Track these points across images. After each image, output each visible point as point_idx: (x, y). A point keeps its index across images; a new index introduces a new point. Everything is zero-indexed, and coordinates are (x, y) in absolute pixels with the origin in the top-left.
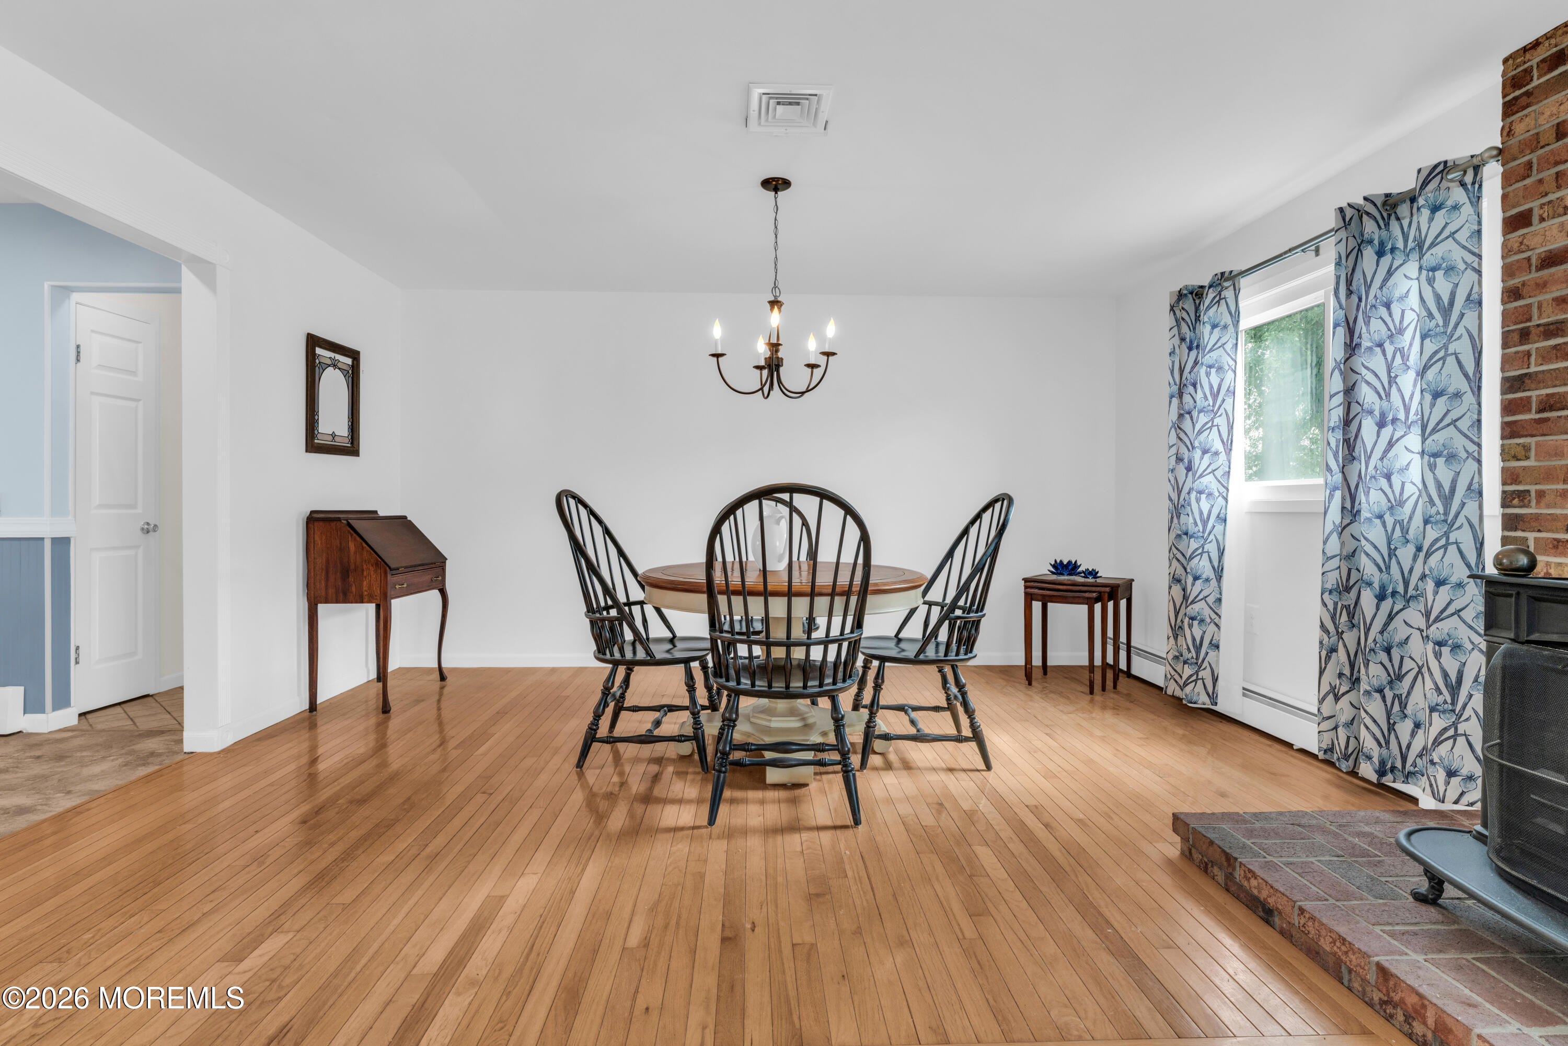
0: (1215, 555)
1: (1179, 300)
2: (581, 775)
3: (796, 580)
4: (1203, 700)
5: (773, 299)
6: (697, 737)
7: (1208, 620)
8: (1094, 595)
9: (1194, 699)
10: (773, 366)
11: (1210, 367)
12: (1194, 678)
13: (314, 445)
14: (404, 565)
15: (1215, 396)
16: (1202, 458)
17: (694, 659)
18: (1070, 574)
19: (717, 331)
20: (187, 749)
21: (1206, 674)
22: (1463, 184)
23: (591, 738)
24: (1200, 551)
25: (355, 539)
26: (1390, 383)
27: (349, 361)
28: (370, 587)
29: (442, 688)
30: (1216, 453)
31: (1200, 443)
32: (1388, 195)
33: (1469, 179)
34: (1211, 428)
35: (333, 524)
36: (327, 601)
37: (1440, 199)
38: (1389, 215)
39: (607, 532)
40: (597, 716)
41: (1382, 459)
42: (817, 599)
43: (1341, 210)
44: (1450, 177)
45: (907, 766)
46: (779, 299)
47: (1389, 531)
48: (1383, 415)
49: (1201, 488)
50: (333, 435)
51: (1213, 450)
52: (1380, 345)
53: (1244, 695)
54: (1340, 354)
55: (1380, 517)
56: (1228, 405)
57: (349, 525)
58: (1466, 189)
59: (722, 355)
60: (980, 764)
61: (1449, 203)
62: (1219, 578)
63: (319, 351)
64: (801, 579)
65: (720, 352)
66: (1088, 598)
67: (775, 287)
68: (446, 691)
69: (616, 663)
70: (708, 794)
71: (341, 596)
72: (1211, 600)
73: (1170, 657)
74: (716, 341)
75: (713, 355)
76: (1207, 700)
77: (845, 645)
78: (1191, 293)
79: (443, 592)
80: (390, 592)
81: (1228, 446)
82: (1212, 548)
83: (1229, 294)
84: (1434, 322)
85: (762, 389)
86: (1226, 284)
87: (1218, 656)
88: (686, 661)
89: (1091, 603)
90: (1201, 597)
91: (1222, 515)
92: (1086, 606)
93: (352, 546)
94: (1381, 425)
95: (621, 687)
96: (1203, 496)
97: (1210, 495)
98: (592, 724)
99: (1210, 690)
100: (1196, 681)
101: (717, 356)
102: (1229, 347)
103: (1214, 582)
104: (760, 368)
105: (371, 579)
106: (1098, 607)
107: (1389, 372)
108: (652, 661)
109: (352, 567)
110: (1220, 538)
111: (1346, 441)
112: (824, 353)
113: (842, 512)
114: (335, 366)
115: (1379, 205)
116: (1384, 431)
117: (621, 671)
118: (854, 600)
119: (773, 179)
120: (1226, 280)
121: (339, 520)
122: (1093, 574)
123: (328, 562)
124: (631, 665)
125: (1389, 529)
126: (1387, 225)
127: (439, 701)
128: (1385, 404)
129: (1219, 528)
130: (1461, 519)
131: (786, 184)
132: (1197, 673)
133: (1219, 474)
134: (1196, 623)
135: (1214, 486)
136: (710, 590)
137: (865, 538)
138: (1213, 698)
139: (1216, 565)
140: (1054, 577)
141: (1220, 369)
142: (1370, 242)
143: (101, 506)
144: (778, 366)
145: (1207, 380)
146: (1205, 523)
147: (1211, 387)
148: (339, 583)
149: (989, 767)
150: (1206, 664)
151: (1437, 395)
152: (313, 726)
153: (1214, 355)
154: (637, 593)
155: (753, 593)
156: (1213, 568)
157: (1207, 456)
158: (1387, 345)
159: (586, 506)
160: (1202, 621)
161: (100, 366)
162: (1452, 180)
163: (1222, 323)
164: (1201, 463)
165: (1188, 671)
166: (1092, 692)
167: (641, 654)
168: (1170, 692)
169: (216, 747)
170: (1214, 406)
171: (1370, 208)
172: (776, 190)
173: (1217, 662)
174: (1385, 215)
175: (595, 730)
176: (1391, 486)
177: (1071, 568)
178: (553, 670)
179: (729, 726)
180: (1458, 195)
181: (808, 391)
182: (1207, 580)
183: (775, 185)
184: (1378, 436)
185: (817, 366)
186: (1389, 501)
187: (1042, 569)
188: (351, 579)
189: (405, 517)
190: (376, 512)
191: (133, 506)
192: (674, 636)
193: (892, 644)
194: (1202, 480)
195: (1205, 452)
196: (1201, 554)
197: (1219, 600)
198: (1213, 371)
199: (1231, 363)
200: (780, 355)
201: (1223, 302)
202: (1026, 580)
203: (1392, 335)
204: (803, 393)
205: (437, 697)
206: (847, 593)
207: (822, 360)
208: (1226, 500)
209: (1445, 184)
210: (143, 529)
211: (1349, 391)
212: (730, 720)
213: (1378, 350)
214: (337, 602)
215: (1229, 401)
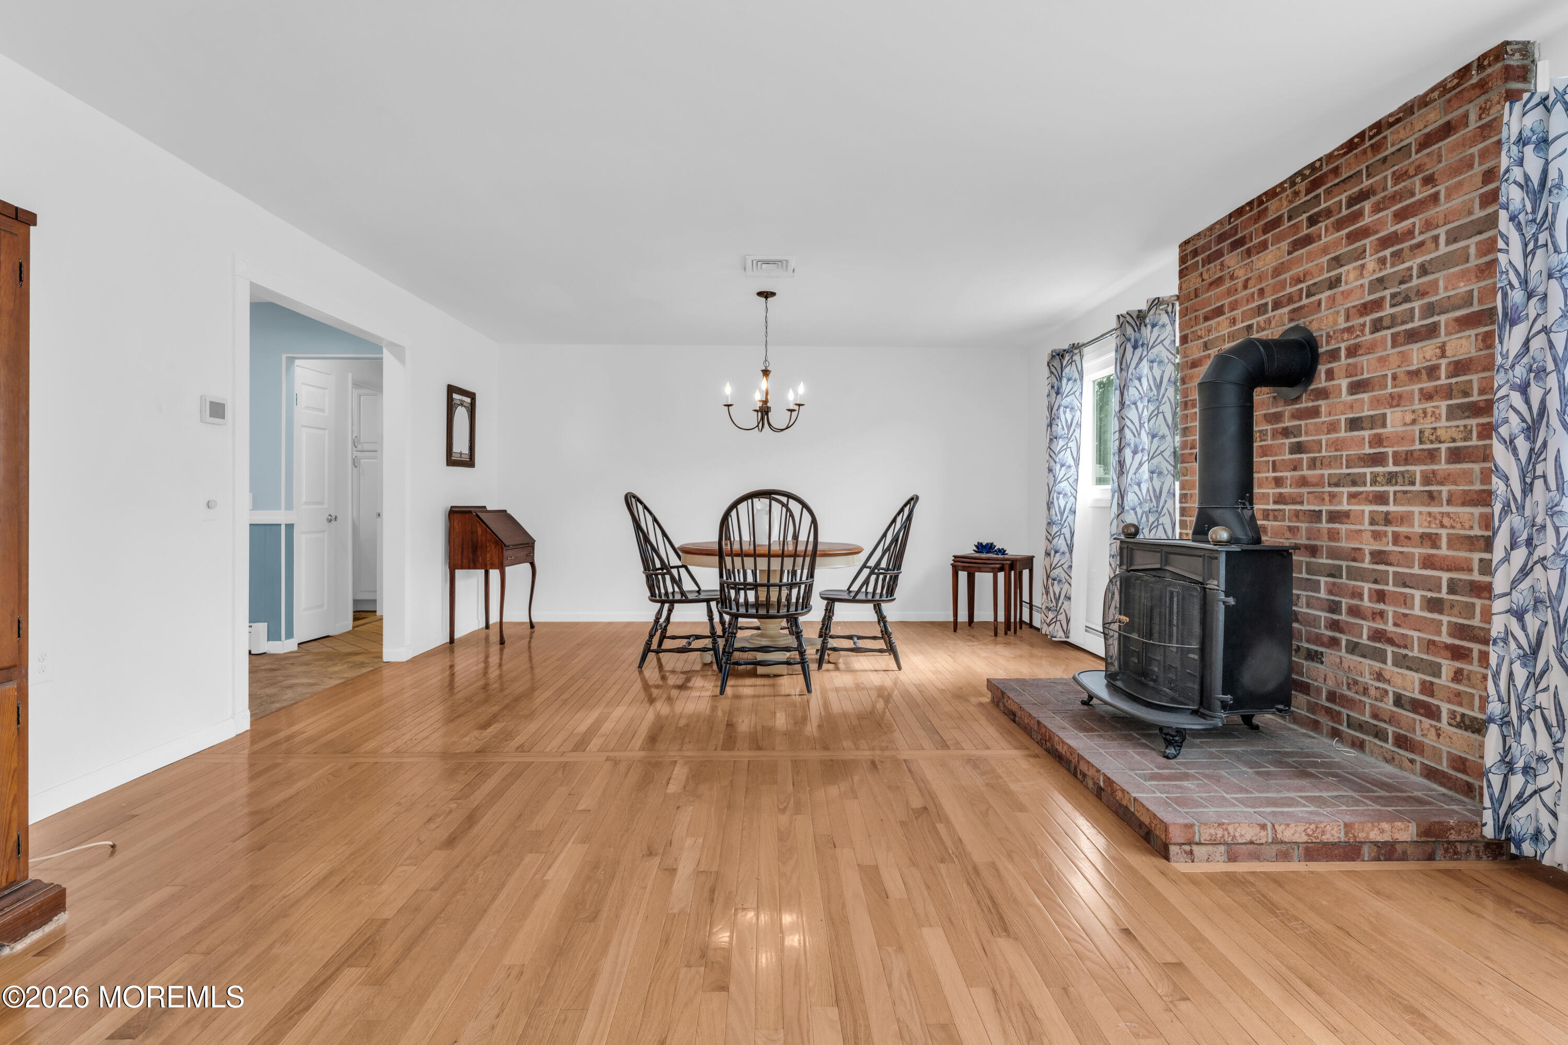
0: (1068, 536)
1: (1052, 359)
2: (641, 672)
3: (773, 548)
4: (1060, 636)
5: (764, 368)
6: (715, 649)
7: (1064, 581)
8: (997, 566)
9: (1055, 635)
10: (764, 411)
11: (1066, 407)
12: (1055, 620)
13: (452, 461)
14: (513, 543)
15: (1069, 427)
16: (1060, 470)
17: (713, 600)
18: (988, 552)
19: (728, 390)
20: (385, 659)
21: (1062, 617)
22: (1167, 313)
23: (647, 650)
24: (1059, 533)
25: (481, 526)
26: (1140, 427)
27: (468, 400)
28: (491, 558)
29: (532, 633)
30: (1069, 467)
31: (1059, 459)
32: (1140, 311)
33: (1170, 309)
34: (1066, 449)
35: (467, 515)
36: (462, 568)
37: (1156, 320)
38: (1141, 324)
39: (655, 520)
40: (651, 636)
41: (1135, 474)
42: (785, 559)
43: (1118, 317)
44: (1161, 307)
45: (850, 670)
46: (768, 369)
47: (1139, 518)
48: (1136, 446)
49: (1060, 490)
50: (461, 454)
51: (1067, 464)
52: (1135, 404)
53: (1086, 631)
54: (1117, 409)
55: (1134, 509)
56: (1077, 434)
57: (477, 516)
58: (1169, 315)
59: (731, 405)
60: (895, 667)
61: (1160, 323)
62: (1071, 552)
63: (455, 396)
64: (776, 548)
65: (729, 403)
66: (993, 568)
67: (766, 360)
68: (535, 635)
69: (663, 602)
70: (719, 683)
71: (472, 564)
72: (1065, 566)
73: (1044, 607)
74: (727, 397)
75: (726, 405)
76: (1062, 634)
77: (803, 587)
78: (1058, 355)
79: (533, 565)
80: (505, 562)
81: (1077, 461)
82: (1066, 531)
83: (1077, 358)
84: (1152, 393)
85: (758, 426)
86: (1076, 351)
87: (1070, 605)
88: (708, 601)
89: (995, 572)
90: (1059, 564)
91: (1073, 509)
92: (992, 574)
93: (479, 531)
94: (1135, 452)
95: (665, 621)
96: (1061, 496)
97: (1065, 495)
98: (648, 640)
99: (1065, 628)
100: (1055, 622)
101: (729, 406)
102: (1077, 394)
103: (1067, 555)
104: (757, 411)
105: (492, 553)
106: (1001, 575)
107: (1140, 420)
108: (685, 600)
109: (480, 545)
110: (1072, 524)
111: (1120, 462)
112: (796, 404)
113: (800, 506)
114: (462, 405)
115: (1135, 317)
116: (1136, 456)
117: (667, 606)
118: (808, 560)
119: (765, 292)
120: (1076, 349)
121: (470, 512)
122: (1002, 552)
123: (463, 540)
124: (672, 603)
125: (1139, 517)
126: (1139, 329)
127: (530, 642)
128: (1137, 440)
129: (1071, 517)
130: (1165, 510)
131: (773, 294)
132: (1056, 617)
133: (1071, 480)
134: (1056, 582)
135: (1068, 489)
136: (721, 554)
137: (814, 522)
138: (1067, 633)
139: (1069, 542)
140: (977, 555)
141: (1072, 409)
142: (1129, 340)
143: (306, 503)
144: (767, 413)
145: (1065, 416)
146: (1062, 514)
147: (1067, 421)
148: (471, 555)
149: (900, 668)
150: (1062, 610)
151: (1154, 436)
152: (452, 651)
153: (1069, 399)
154: (674, 561)
155: (748, 555)
156: (1067, 544)
157: (1063, 468)
158: (1139, 404)
159: (641, 503)
160: (1060, 581)
161: (307, 407)
162: (1162, 310)
163: (1074, 378)
164: (1060, 473)
165: (1051, 615)
166: (996, 635)
167: (678, 597)
168: (1043, 632)
169: (405, 658)
170: (1068, 434)
171: (1129, 319)
172: (766, 298)
173: (1070, 609)
174: (1138, 323)
175: (650, 645)
176: (1140, 490)
177: (989, 548)
178: (610, 624)
179: (732, 637)
180: (1164, 319)
181: (787, 428)
182: (1063, 553)
183: (766, 295)
184: (1133, 459)
185: (794, 410)
186: (1139, 499)
187: (968, 550)
188: (479, 553)
189: (505, 511)
190: (485, 507)
191: (322, 503)
192: (700, 589)
193: (846, 594)
194: (1060, 485)
195: (1062, 465)
196: (1059, 535)
197: (1071, 567)
198: (1068, 410)
199: (1079, 405)
200: (769, 405)
201: (1073, 363)
202: (955, 557)
203: (1142, 397)
204: (782, 430)
205: (528, 639)
206: (805, 556)
207: (796, 408)
208: (1076, 498)
209: (1158, 312)
210: (328, 519)
211: (1121, 430)
212: (732, 633)
213: (1133, 406)
214: (469, 568)
215: (1078, 431)
